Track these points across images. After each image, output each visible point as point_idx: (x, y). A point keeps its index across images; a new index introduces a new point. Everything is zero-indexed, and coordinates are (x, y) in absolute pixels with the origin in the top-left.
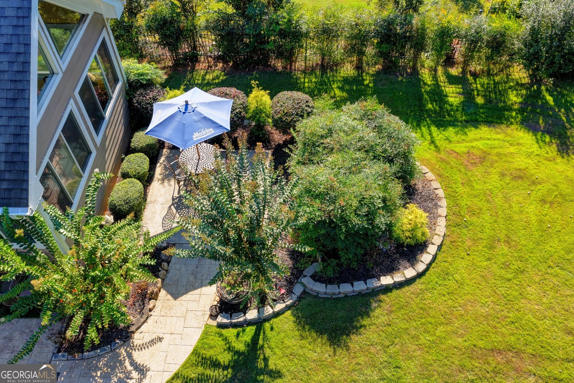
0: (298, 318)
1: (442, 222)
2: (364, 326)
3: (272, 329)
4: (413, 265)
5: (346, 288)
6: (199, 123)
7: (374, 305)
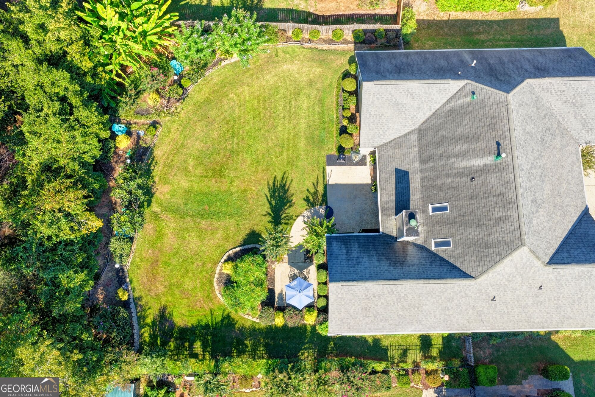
1: (217, 272)
2: (245, 236)
4: (229, 255)
5: (250, 246)
7: (242, 242)
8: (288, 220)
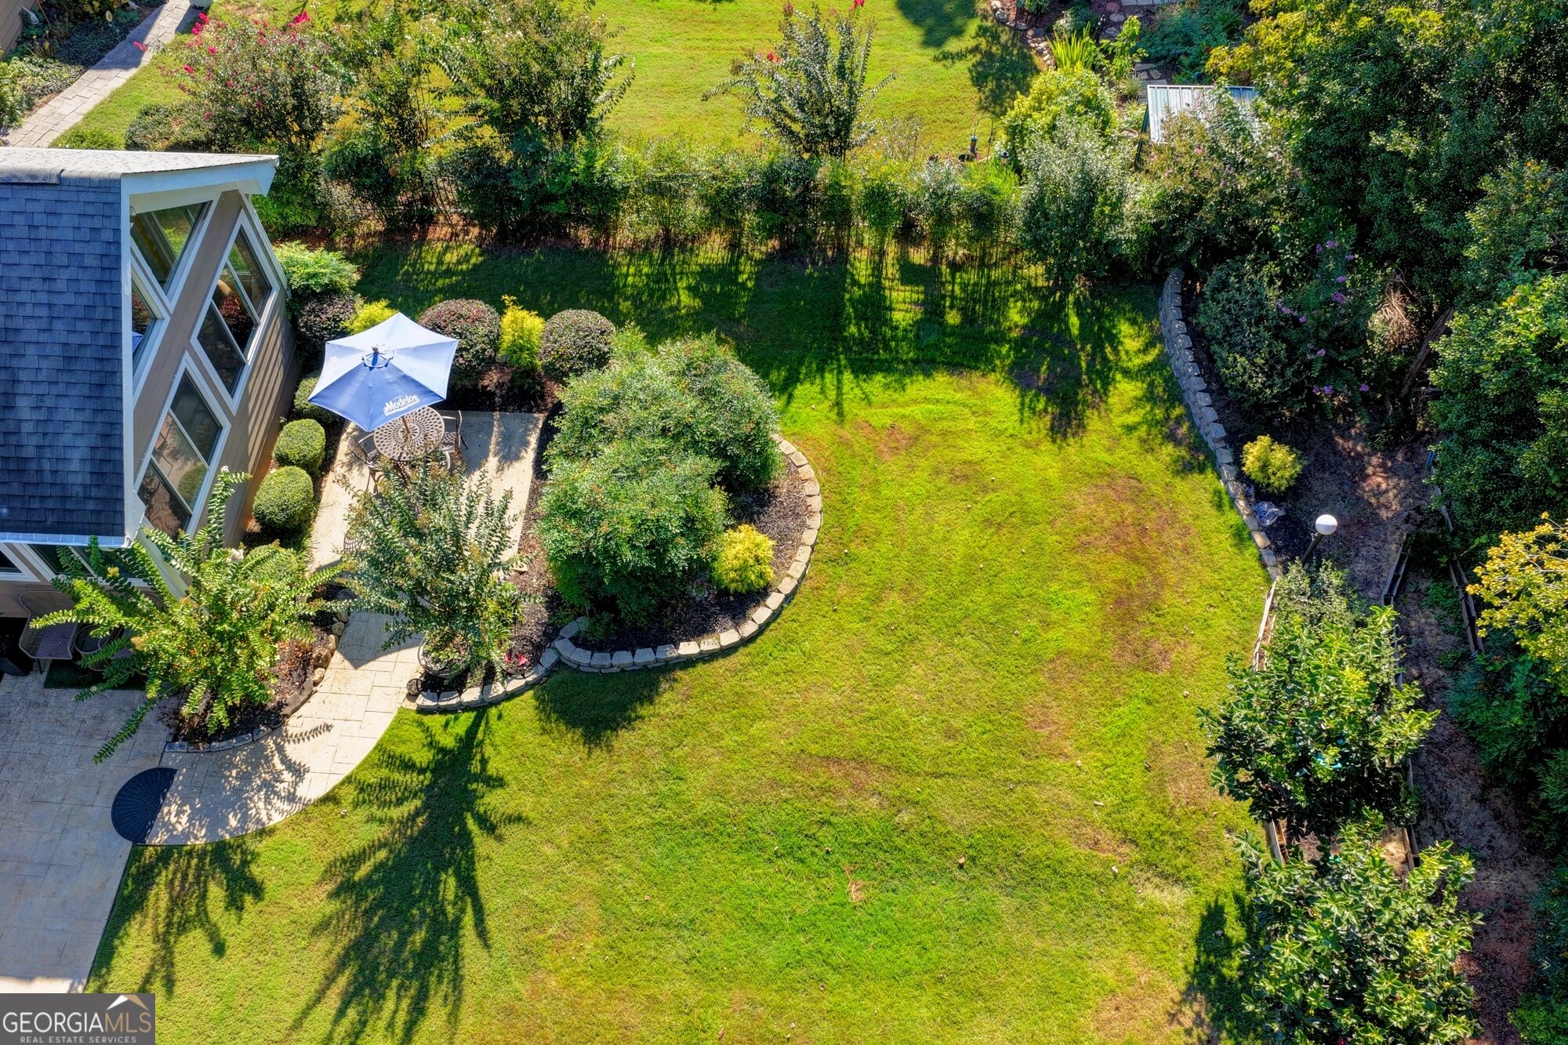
0: (543, 701)
1: (803, 554)
2: (642, 718)
3: (500, 717)
4: (737, 626)
5: (623, 658)
6: (395, 386)
7: (664, 686)
8: (385, 786)
